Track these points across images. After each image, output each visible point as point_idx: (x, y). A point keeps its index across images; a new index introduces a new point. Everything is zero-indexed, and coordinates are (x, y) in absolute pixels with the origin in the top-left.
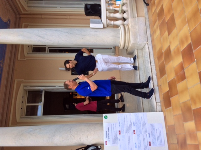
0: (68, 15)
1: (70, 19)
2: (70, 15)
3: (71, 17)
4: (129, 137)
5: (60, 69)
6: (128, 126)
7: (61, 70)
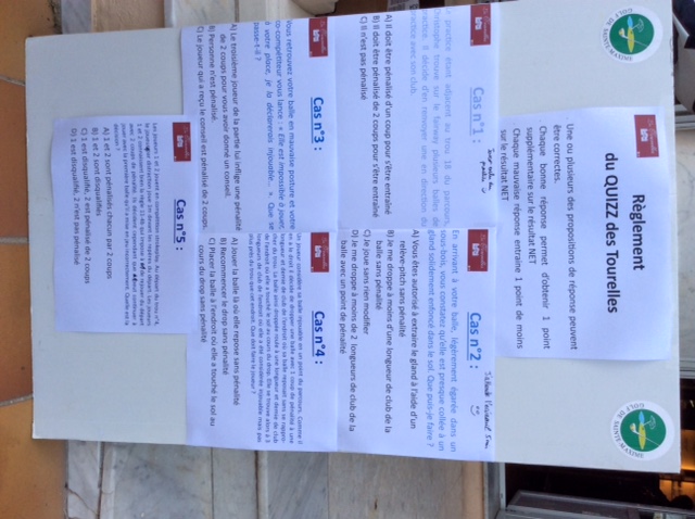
4: (381, 203)
6: (378, 318)
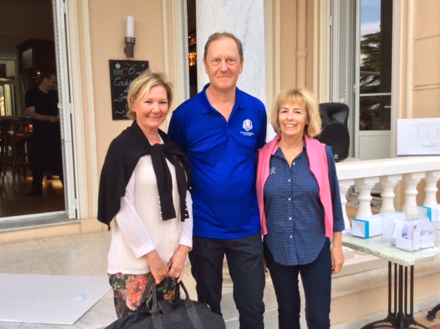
0: (307, 51)
1: (296, 60)
2: (308, 58)
3: (302, 62)
5: (130, 20)
7: (125, 23)
